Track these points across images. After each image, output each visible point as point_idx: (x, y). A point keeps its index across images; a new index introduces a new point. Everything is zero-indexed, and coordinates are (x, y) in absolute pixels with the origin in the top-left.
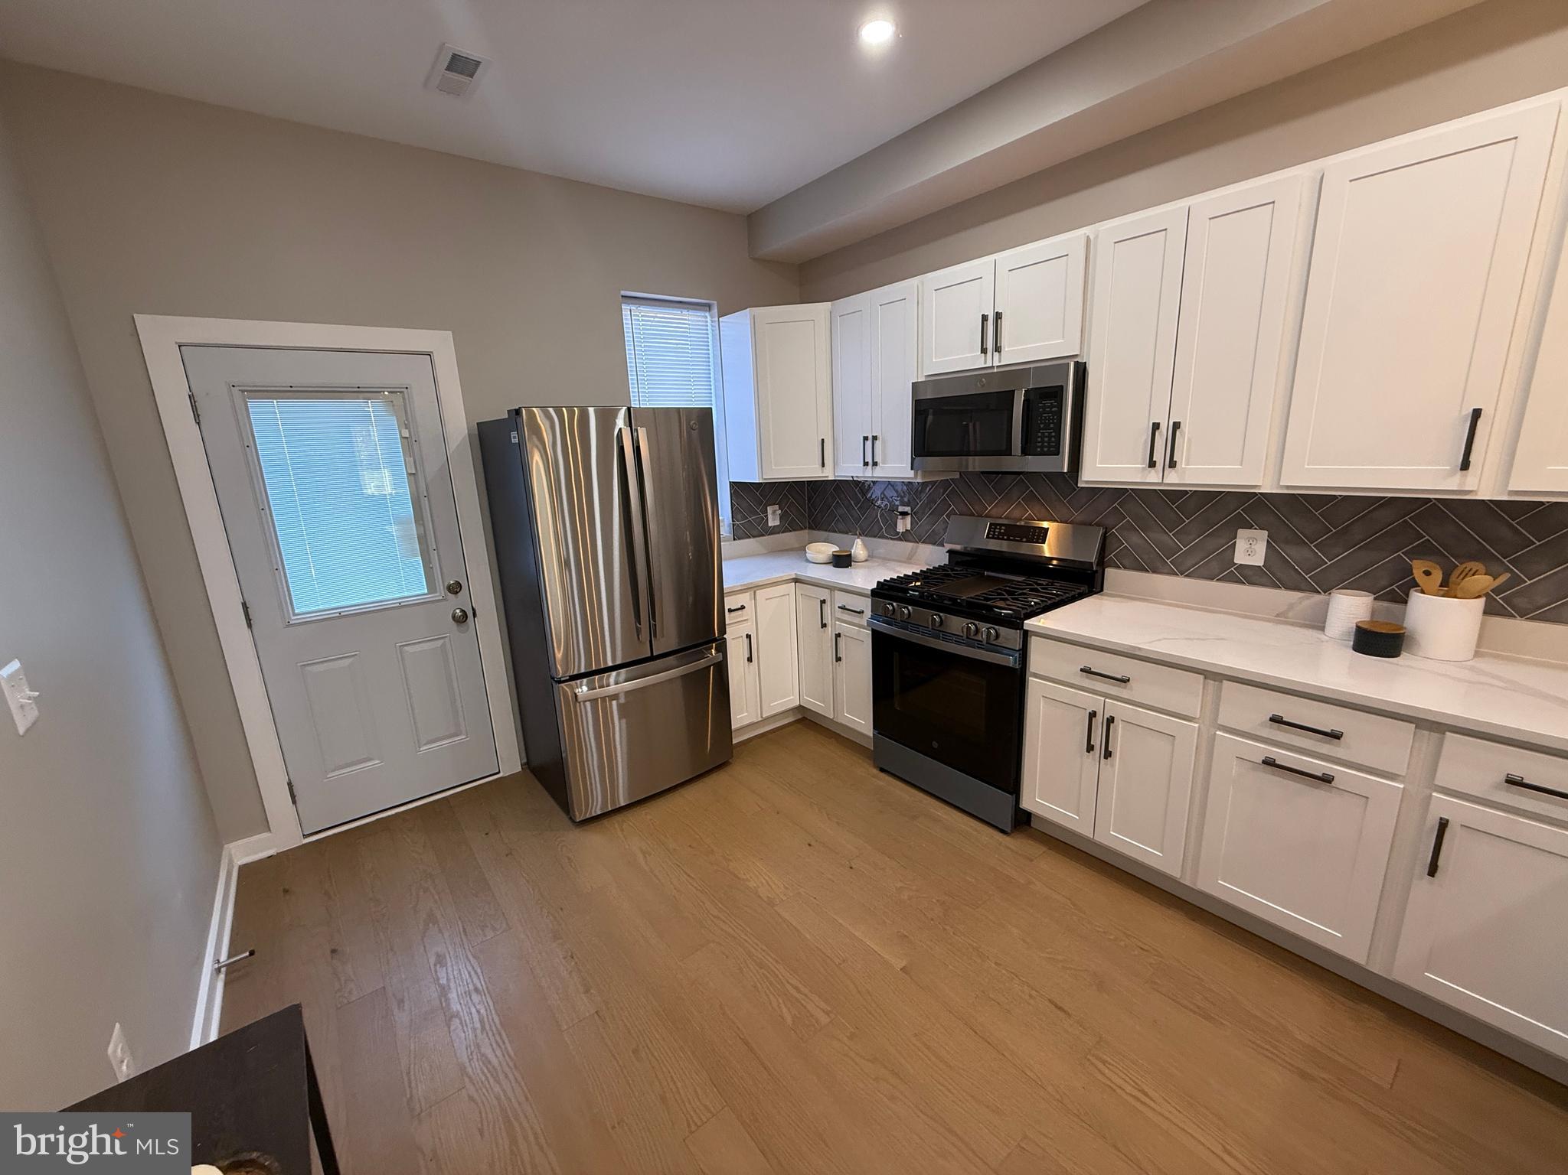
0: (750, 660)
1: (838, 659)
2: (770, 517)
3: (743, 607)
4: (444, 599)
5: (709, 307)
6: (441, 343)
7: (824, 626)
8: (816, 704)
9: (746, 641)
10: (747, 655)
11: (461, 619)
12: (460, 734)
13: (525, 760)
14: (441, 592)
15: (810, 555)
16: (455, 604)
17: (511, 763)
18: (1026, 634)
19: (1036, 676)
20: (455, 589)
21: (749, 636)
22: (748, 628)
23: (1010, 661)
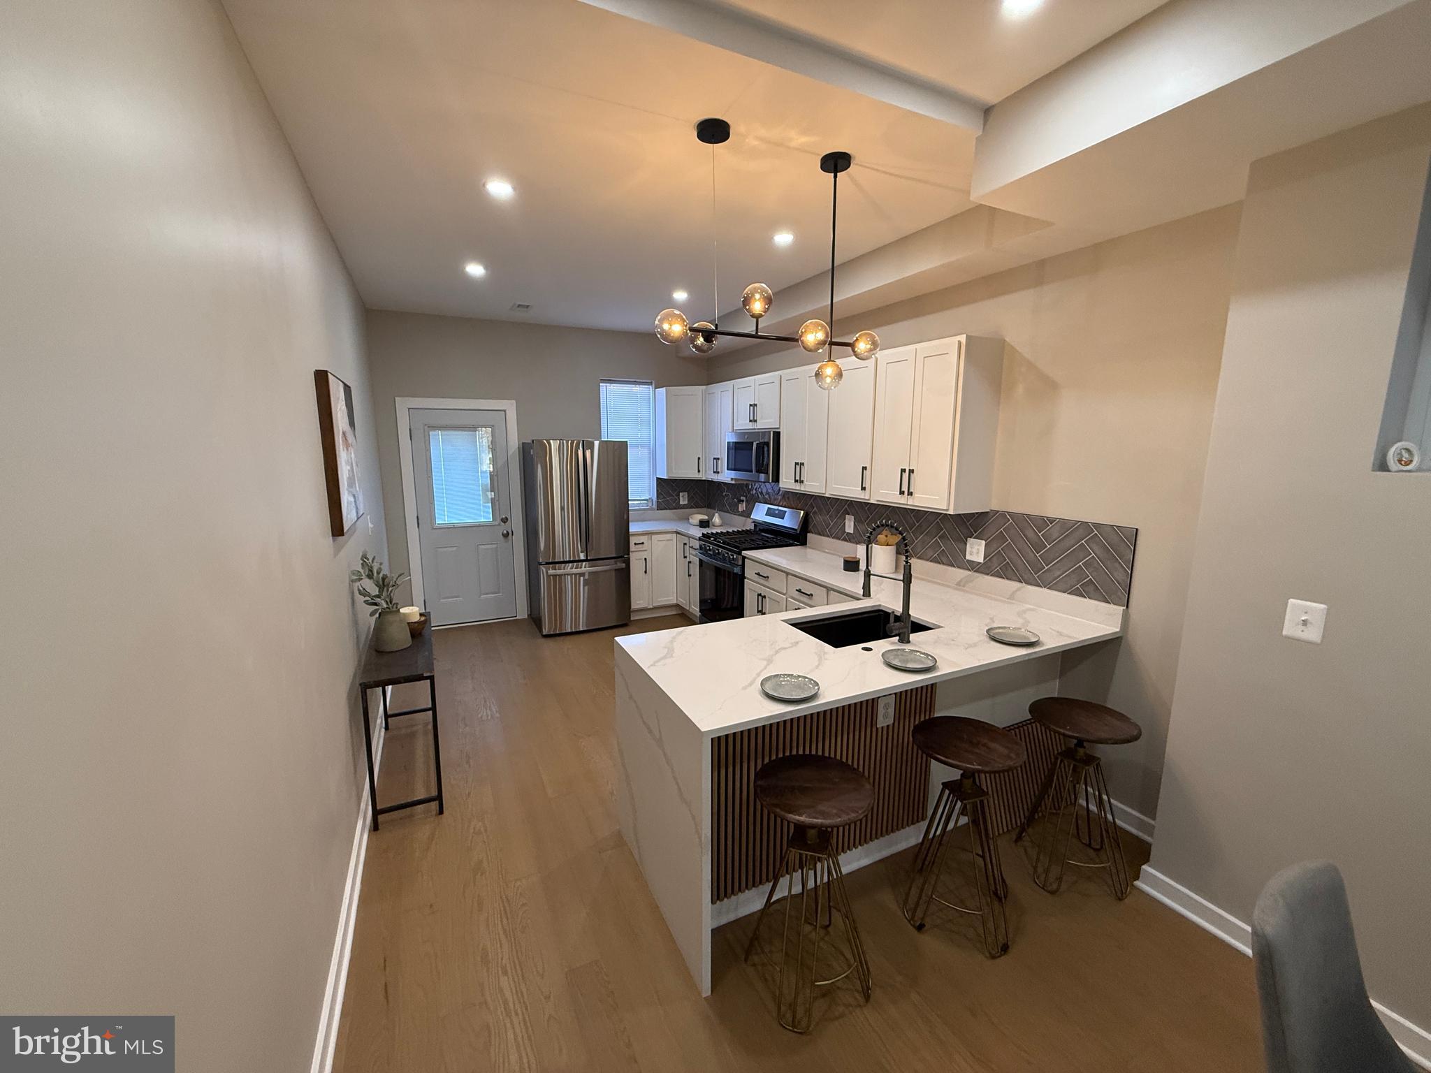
0: (646, 572)
1: (690, 575)
2: (681, 498)
3: (643, 543)
4: (499, 525)
5: (650, 384)
6: (510, 406)
7: (685, 557)
8: (683, 602)
9: (644, 562)
10: (644, 570)
11: (506, 535)
12: (499, 593)
13: (529, 613)
14: (498, 521)
15: (691, 520)
16: (504, 528)
17: (523, 614)
18: (744, 558)
19: (748, 579)
20: (505, 520)
21: (645, 559)
22: (644, 555)
23: (737, 570)
